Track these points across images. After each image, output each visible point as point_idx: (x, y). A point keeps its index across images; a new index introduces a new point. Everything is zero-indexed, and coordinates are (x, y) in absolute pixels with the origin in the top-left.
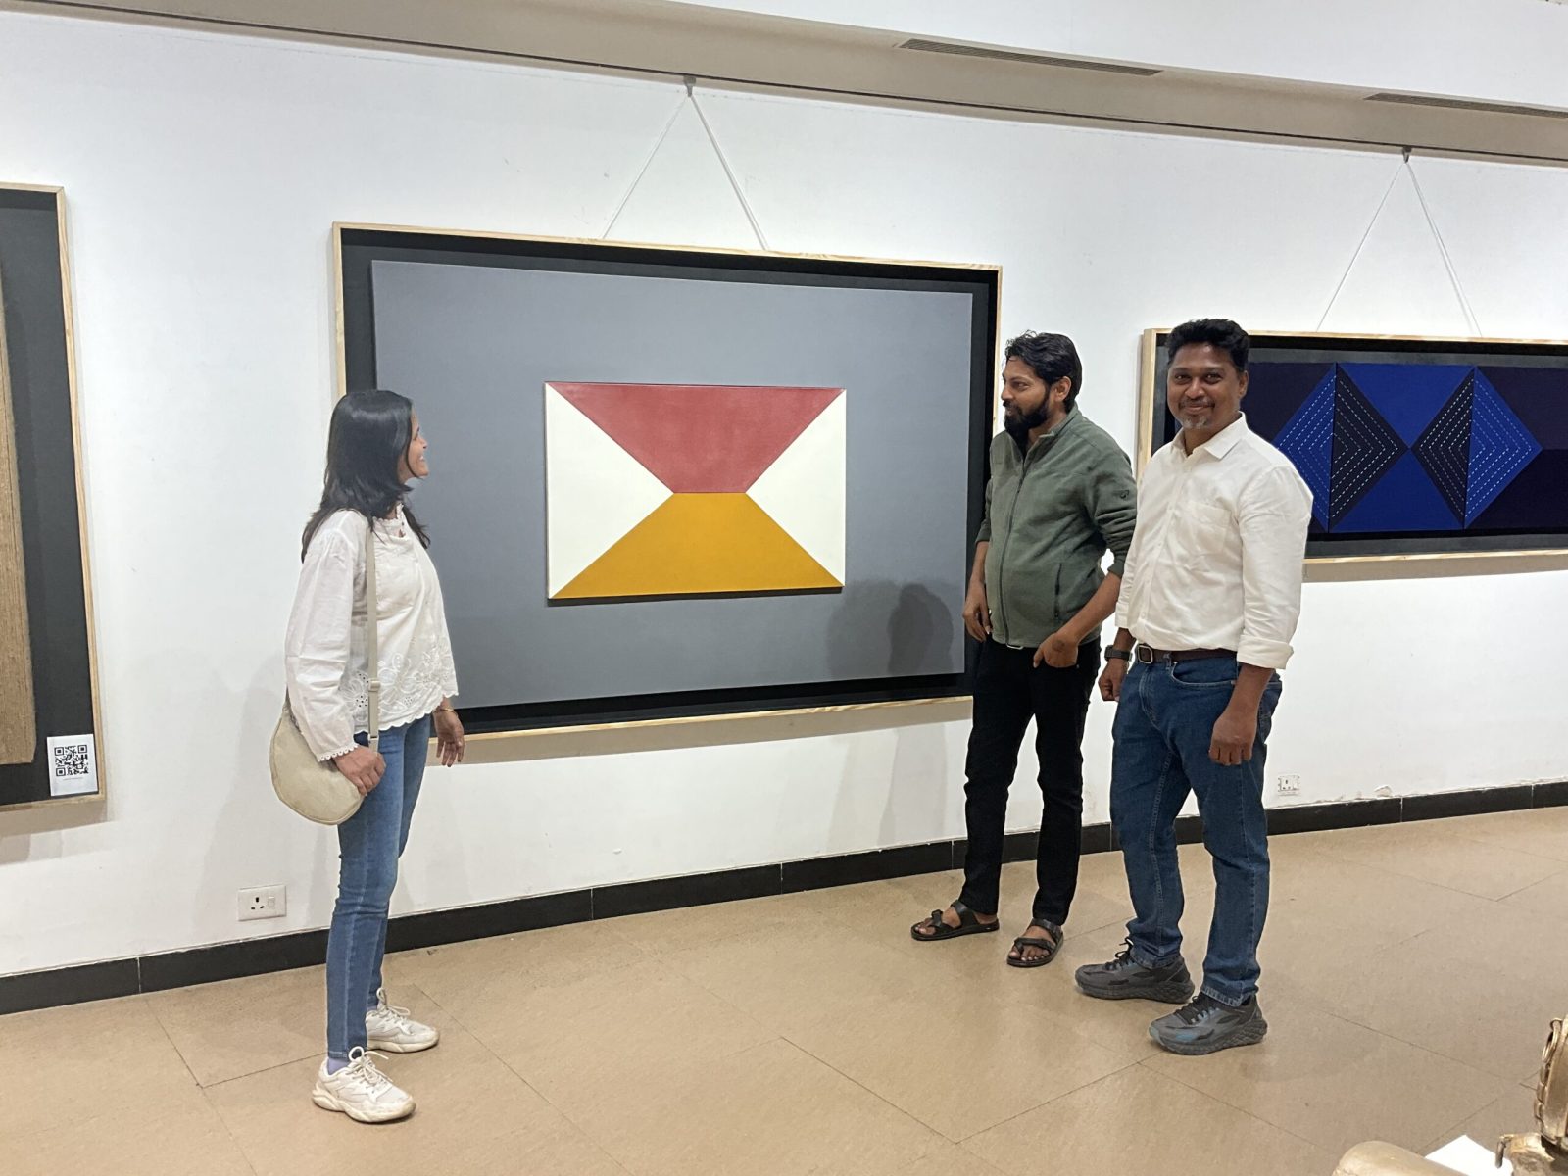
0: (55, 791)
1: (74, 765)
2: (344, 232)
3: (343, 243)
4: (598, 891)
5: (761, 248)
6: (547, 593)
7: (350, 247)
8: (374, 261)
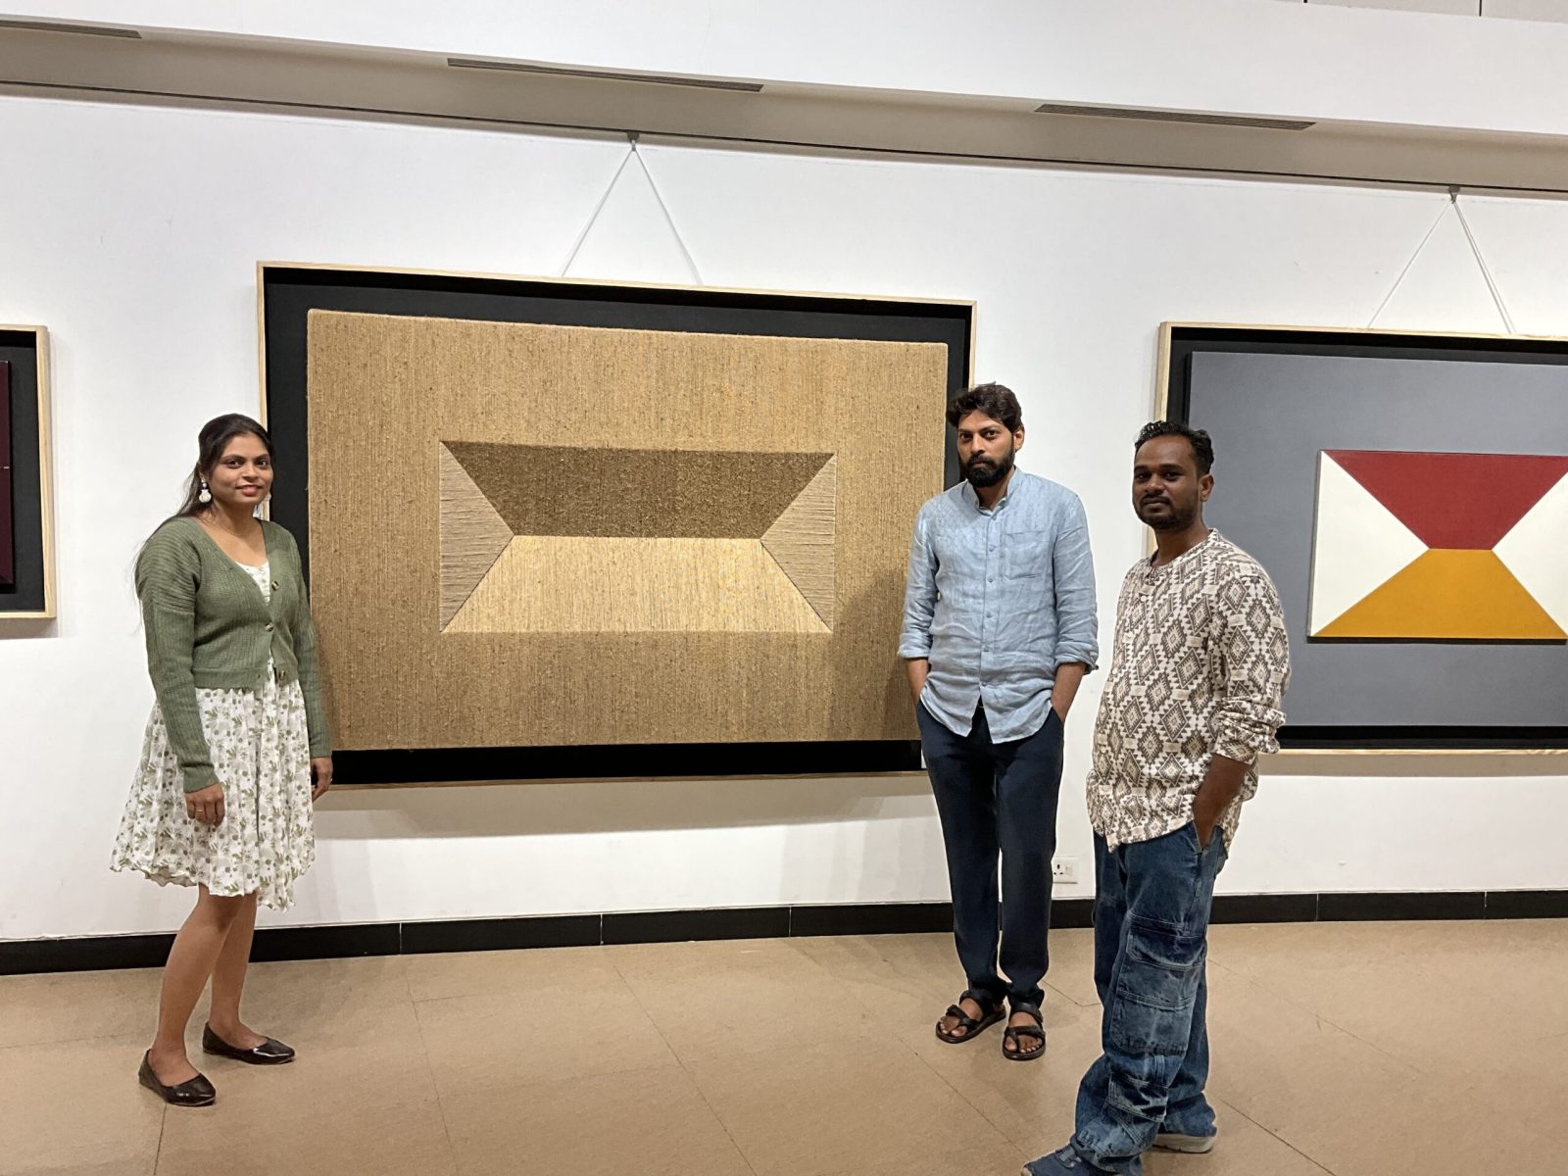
2: (1174, 330)
3: (1173, 338)
4: (1323, 896)
5: (1507, 332)
6: (1308, 630)
7: (1176, 341)
8: (1194, 353)
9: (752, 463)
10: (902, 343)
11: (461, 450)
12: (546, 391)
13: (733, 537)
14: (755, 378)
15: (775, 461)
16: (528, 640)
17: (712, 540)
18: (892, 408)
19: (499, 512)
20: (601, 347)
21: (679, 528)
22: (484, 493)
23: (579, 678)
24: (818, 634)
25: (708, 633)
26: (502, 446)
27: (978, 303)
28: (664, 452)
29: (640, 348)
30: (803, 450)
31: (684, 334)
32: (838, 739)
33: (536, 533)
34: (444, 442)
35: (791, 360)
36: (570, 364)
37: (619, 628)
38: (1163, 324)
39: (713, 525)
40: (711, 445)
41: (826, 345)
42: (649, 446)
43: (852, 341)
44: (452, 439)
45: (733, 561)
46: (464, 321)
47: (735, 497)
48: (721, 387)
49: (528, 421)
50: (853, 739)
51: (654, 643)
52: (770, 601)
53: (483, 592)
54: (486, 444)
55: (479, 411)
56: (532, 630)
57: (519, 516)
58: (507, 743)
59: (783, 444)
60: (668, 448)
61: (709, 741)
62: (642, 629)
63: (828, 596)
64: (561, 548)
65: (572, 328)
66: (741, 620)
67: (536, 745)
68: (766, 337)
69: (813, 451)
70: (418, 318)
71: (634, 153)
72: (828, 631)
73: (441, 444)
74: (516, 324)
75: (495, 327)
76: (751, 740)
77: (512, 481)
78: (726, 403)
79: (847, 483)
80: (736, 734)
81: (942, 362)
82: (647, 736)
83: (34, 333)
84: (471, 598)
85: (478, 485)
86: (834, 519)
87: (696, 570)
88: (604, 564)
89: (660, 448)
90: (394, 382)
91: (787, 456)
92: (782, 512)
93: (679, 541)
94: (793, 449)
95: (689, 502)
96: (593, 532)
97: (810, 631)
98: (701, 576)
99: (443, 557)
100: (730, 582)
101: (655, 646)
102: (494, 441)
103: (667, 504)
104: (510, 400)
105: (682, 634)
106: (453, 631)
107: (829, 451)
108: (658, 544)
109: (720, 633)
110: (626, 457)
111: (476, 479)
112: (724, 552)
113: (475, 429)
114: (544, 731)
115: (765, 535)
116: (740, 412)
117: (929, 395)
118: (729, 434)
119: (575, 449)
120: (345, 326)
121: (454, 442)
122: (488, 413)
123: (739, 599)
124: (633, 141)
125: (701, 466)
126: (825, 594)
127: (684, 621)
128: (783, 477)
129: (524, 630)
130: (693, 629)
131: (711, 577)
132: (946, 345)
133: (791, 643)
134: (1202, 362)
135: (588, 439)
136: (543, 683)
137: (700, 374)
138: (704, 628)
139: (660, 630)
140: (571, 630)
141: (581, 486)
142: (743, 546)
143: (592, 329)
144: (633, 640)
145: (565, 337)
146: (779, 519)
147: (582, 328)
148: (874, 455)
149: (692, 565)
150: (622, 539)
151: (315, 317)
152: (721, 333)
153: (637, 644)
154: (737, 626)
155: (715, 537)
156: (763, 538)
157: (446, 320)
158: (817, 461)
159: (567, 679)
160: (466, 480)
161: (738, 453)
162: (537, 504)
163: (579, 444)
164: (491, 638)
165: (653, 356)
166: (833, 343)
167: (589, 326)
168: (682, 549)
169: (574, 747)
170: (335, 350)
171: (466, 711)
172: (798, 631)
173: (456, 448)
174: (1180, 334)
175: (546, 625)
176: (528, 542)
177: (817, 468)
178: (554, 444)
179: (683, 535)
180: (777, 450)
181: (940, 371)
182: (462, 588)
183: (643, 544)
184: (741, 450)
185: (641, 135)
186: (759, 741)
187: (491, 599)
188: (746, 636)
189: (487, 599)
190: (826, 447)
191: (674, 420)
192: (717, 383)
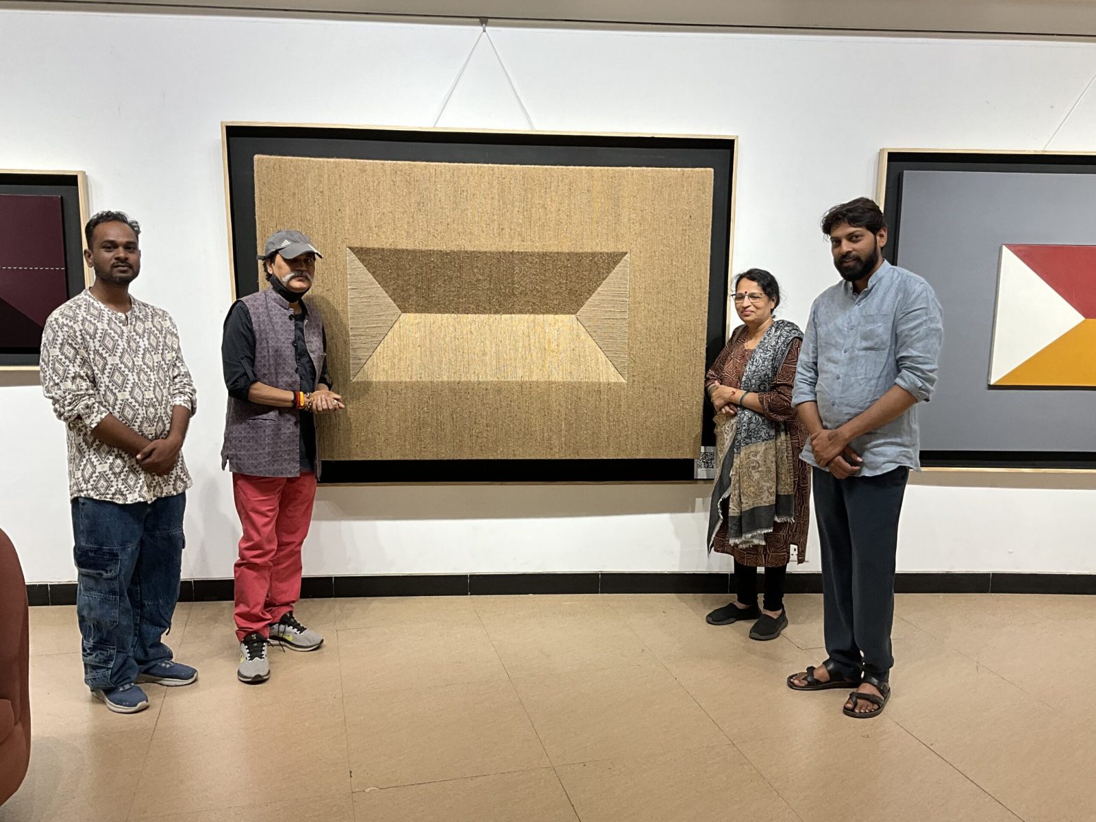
0: (697, 476)
1: (707, 463)
2: (890, 154)
3: (889, 160)
4: (996, 575)
6: (988, 380)
7: (892, 163)
8: (905, 171)
9: (568, 260)
10: (679, 169)
11: (362, 253)
12: (420, 210)
13: (557, 314)
14: (570, 197)
15: (585, 258)
16: (411, 386)
17: (541, 316)
18: (672, 218)
19: (390, 297)
20: (458, 177)
21: (517, 307)
22: (379, 284)
23: (446, 413)
24: (615, 383)
25: (537, 382)
26: (390, 250)
27: (739, 138)
28: (504, 253)
29: (486, 177)
30: (605, 250)
31: (518, 166)
32: (630, 458)
33: (417, 311)
34: (350, 248)
35: (596, 183)
36: (436, 190)
37: (473, 379)
38: (882, 151)
39: (541, 304)
40: (538, 247)
41: (622, 172)
42: (493, 249)
43: (641, 168)
44: (356, 246)
45: (556, 331)
46: (362, 161)
47: (556, 285)
48: (544, 204)
49: (408, 232)
50: (641, 458)
51: (499, 389)
52: (582, 359)
53: (380, 353)
54: (379, 248)
55: (373, 225)
56: (414, 379)
57: (405, 300)
58: (398, 457)
59: (590, 246)
60: (507, 250)
61: (539, 458)
62: (489, 379)
63: (623, 356)
64: (434, 322)
65: (437, 163)
66: (561, 373)
67: (418, 459)
68: (577, 167)
69: (612, 251)
70: (329, 160)
71: (484, 33)
72: (622, 380)
73: (348, 249)
74: (398, 162)
75: (383, 164)
76: (568, 458)
77: (398, 275)
78: (548, 216)
79: (637, 274)
80: (558, 453)
81: (709, 182)
82: (495, 454)
83: (76, 176)
84: (372, 357)
85: (375, 278)
86: (628, 300)
87: (529, 337)
88: (464, 332)
89: (501, 250)
90: (314, 206)
91: (594, 255)
92: (591, 295)
93: (517, 317)
94: (598, 249)
95: (523, 289)
96: (457, 311)
97: (610, 380)
98: (532, 341)
99: (351, 328)
100: (553, 346)
101: (499, 391)
102: (384, 247)
103: (507, 290)
104: (395, 217)
105: (517, 382)
106: (359, 380)
107: (624, 250)
108: (503, 319)
109: (545, 382)
110: (477, 257)
111: (373, 273)
112: (550, 324)
113: (371, 238)
114: (423, 449)
115: (579, 312)
116: (559, 223)
117: (699, 207)
118: (550, 240)
119: (441, 251)
120: (280, 167)
121: (356, 248)
122: (380, 227)
123: (560, 358)
124: (484, 25)
125: (531, 263)
126: (621, 354)
127: (520, 373)
128: (590, 270)
129: (408, 380)
130: (526, 379)
131: (539, 342)
132: (712, 170)
133: (596, 390)
134: (911, 178)
135: (450, 244)
136: (422, 416)
137: (530, 196)
138: (534, 378)
139: (503, 380)
140: (440, 380)
141: (446, 278)
142: (564, 321)
143: (452, 164)
144: (484, 387)
145: (433, 171)
146: (589, 300)
147: (444, 163)
148: (657, 253)
149: (526, 334)
150: (477, 315)
151: (259, 160)
152: (544, 165)
153: (486, 390)
154: (557, 377)
155: (544, 313)
156: (578, 314)
157: (349, 160)
158: (614, 259)
159: (438, 414)
160: (365, 274)
161: (558, 253)
162: (416, 291)
163: (444, 248)
164: (386, 384)
165: (495, 183)
166: (628, 170)
167: (449, 162)
168: (519, 322)
169: (443, 460)
170: (274, 184)
171: (370, 436)
172: (601, 380)
173: (358, 251)
174: (893, 157)
175: (423, 376)
176: (410, 318)
177: (616, 263)
178: (427, 248)
179: (521, 312)
180: (586, 250)
181: (707, 189)
182: (365, 350)
183: (492, 320)
184: (560, 251)
185: (490, 20)
186: (574, 458)
187: (385, 358)
188: (564, 384)
189: (383, 358)
190: (621, 248)
191: (511, 229)
192: (541, 202)
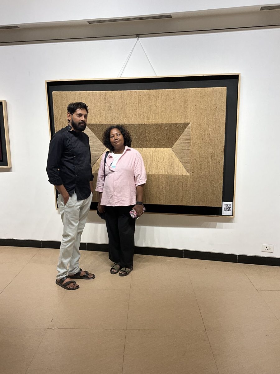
1: (228, 209)
9: (166, 127)
10: (211, 88)
11: (89, 126)
12: (109, 109)
13: (164, 148)
14: (166, 102)
15: (173, 126)
17: (158, 149)
18: (208, 108)
20: (123, 96)
22: (97, 137)
25: (154, 174)
26: (99, 124)
29: (134, 95)
30: (181, 122)
31: (146, 90)
32: (192, 205)
35: (176, 95)
36: (115, 101)
39: (157, 144)
40: (154, 122)
41: (187, 90)
42: (137, 123)
43: (195, 88)
45: (163, 155)
46: (88, 92)
47: (163, 137)
49: (105, 117)
50: (196, 205)
52: (172, 166)
53: (98, 163)
54: (95, 124)
55: (93, 115)
59: (175, 121)
63: (189, 164)
65: (116, 91)
66: (164, 171)
68: (169, 89)
69: (184, 122)
70: (77, 92)
71: (138, 41)
72: (188, 174)
74: (101, 91)
75: (96, 92)
78: (158, 109)
80: (163, 202)
81: (224, 93)
83: (2, 102)
86: (190, 142)
87: (153, 157)
89: (140, 123)
91: (176, 124)
95: (150, 138)
97: (183, 174)
100: (162, 160)
103: (144, 139)
104: (101, 112)
109: (158, 175)
111: (95, 133)
112: (161, 152)
113: (92, 120)
115: (173, 147)
116: (162, 112)
117: (220, 103)
118: (159, 119)
120: (61, 95)
123: (164, 165)
124: (138, 38)
125: (152, 128)
128: (176, 130)
132: (226, 87)
133: (178, 178)
137: (150, 102)
142: (166, 150)
143: (121, 91)
145: (114, 94)
146: (176, 142)
148: (202, 123)
151: (53, 93)
152: (156, 89)
157: (85, 92)
160: (92, 134)
161: (162, 124)
165: (137, 97)
168: (149, 151)
170: (59, 102)
172: (180, 174)
177: (186, 127)
178: (112, 123)
179: (150, 147)
181: (224, 96)
185: (140, 35)
186: (169, 204)
188: (165, 175)
190: (187, 121)
191: (143, 116)
192: (155, 104)
